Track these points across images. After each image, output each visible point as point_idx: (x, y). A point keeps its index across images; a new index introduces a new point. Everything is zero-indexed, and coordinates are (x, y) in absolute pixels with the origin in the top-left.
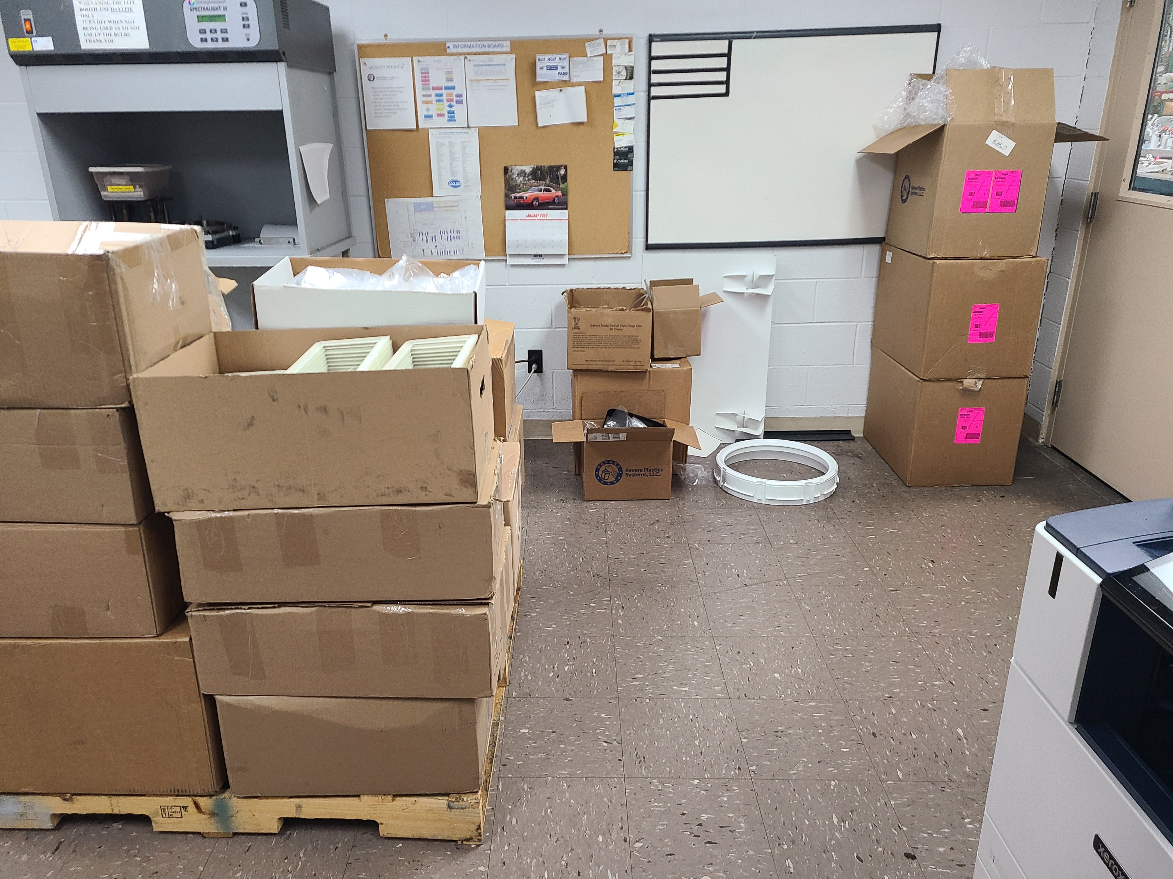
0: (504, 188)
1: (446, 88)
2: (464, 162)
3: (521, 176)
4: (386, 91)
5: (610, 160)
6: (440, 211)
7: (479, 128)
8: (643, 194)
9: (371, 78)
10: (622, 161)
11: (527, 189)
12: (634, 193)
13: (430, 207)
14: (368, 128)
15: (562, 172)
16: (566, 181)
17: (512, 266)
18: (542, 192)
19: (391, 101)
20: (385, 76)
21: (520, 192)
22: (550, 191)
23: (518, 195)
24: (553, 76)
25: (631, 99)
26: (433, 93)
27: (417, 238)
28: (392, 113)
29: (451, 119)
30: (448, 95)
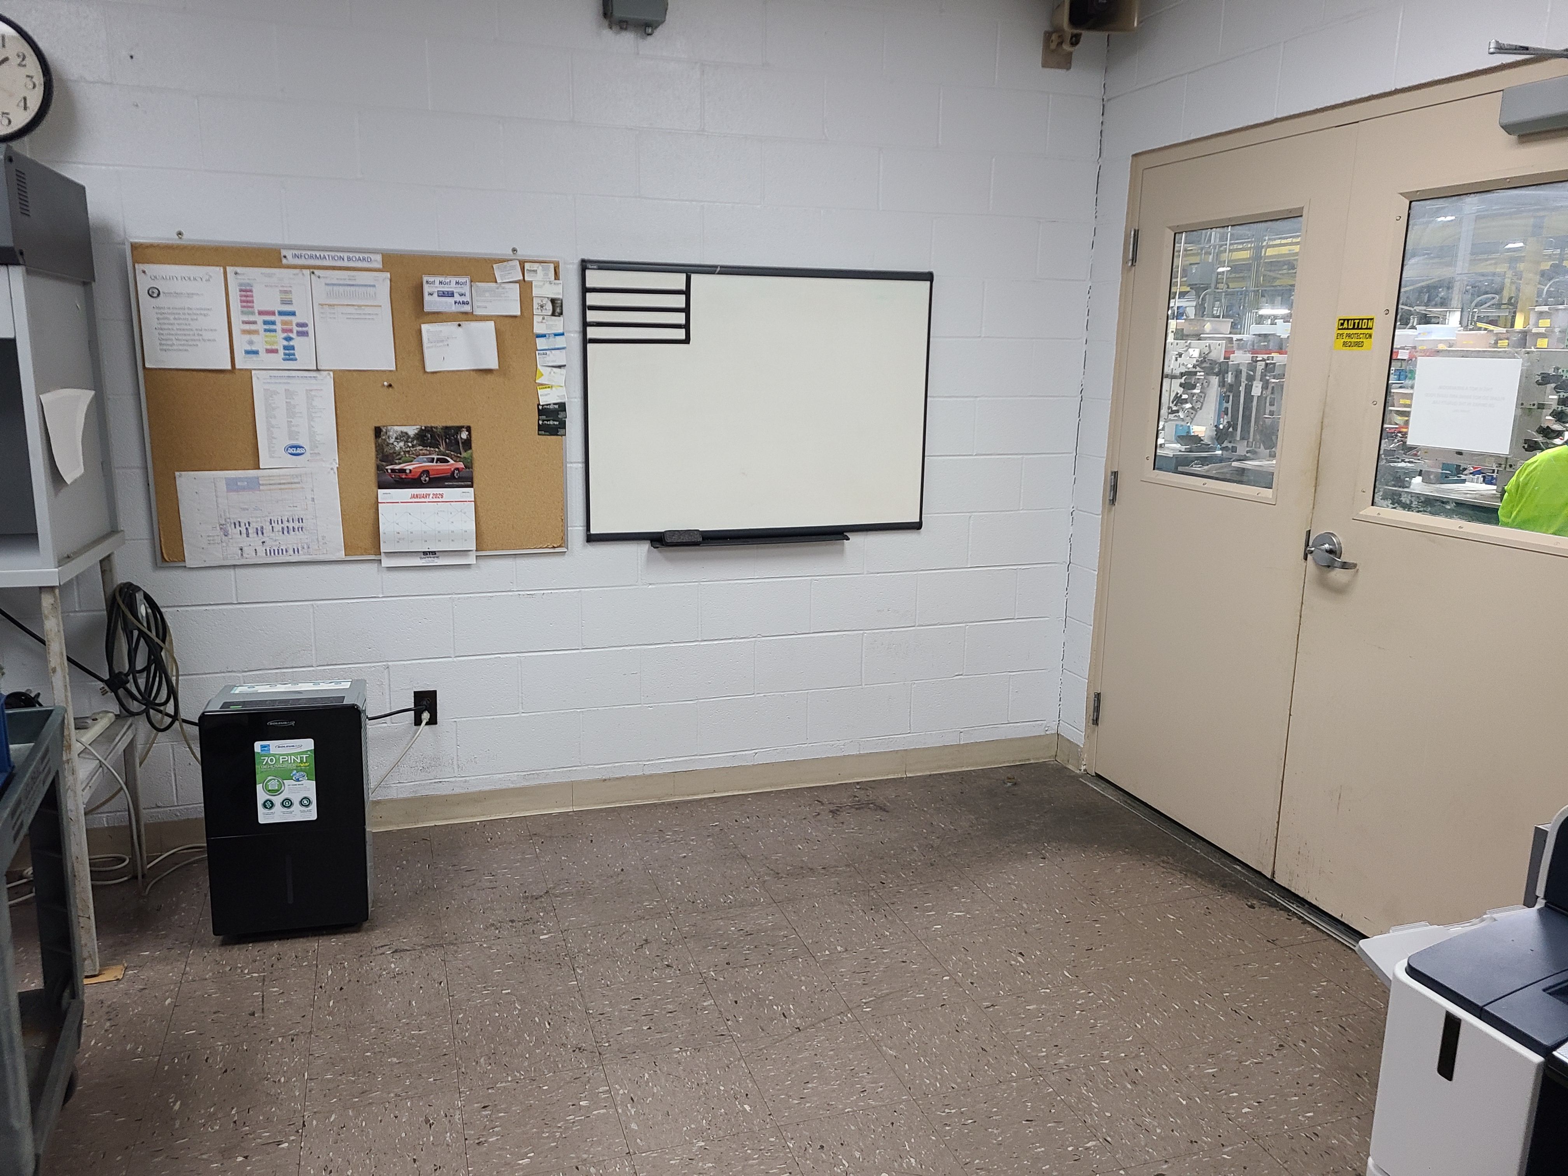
0: (374, 458)
1: (281, 313)
2: (311, 418)
3: (402, 441)
4: (179, 314)
5: (533, 419)
6: (270, 490)
7: (334, 371)
8: (581, 466)
9: (155, 293)
10: (551, 422)
11: (410, 459)
12: (568, 465)
13: (254, 485)
14: (147, 366)
15: (464, 435)
16: (470, 448)
17: (390, 569)
18: (434, 464)
19: (189, 327)
20: (178, 291)
21: (400, 464)
22: (448, 462)
23: (397, 467)
24: (447, 305)
25: (560, 342)
26: (260, 319)
27: (231, 530)
28: (191, 345)
29: (290, 356)
30: (284, 323)
